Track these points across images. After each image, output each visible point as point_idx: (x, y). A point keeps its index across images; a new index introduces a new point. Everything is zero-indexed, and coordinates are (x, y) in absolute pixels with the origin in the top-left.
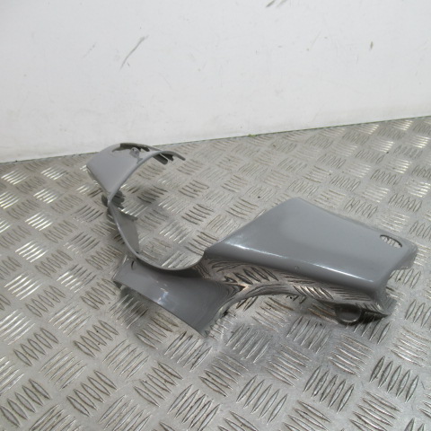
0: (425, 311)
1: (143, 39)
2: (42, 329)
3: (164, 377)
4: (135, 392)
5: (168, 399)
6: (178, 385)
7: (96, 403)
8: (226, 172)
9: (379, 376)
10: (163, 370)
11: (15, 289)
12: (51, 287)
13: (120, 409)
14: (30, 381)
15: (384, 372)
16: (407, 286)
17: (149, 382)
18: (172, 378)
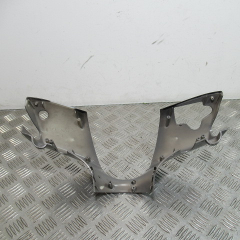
0: (211, 205)
1: (91, 57)
2: (29, 194)
3: (80, 223)
4: (65, 229)
5: (79, 233)
6: (85, 228)
7: (47, 231)
8: (128, 122)
9: (180, 235)
10: (79, 220)
11: (20, 173)
12: (36, 174)
13: (58, 235)
14: (20, 218)
15: (183, 233)
16: (205, 191)
17: (72, 225)
18: (83, 224)
